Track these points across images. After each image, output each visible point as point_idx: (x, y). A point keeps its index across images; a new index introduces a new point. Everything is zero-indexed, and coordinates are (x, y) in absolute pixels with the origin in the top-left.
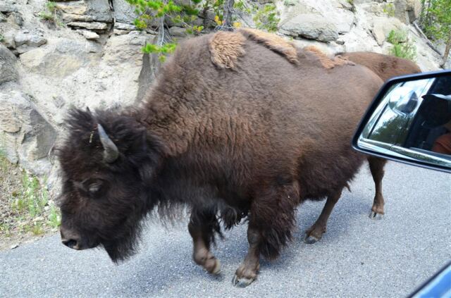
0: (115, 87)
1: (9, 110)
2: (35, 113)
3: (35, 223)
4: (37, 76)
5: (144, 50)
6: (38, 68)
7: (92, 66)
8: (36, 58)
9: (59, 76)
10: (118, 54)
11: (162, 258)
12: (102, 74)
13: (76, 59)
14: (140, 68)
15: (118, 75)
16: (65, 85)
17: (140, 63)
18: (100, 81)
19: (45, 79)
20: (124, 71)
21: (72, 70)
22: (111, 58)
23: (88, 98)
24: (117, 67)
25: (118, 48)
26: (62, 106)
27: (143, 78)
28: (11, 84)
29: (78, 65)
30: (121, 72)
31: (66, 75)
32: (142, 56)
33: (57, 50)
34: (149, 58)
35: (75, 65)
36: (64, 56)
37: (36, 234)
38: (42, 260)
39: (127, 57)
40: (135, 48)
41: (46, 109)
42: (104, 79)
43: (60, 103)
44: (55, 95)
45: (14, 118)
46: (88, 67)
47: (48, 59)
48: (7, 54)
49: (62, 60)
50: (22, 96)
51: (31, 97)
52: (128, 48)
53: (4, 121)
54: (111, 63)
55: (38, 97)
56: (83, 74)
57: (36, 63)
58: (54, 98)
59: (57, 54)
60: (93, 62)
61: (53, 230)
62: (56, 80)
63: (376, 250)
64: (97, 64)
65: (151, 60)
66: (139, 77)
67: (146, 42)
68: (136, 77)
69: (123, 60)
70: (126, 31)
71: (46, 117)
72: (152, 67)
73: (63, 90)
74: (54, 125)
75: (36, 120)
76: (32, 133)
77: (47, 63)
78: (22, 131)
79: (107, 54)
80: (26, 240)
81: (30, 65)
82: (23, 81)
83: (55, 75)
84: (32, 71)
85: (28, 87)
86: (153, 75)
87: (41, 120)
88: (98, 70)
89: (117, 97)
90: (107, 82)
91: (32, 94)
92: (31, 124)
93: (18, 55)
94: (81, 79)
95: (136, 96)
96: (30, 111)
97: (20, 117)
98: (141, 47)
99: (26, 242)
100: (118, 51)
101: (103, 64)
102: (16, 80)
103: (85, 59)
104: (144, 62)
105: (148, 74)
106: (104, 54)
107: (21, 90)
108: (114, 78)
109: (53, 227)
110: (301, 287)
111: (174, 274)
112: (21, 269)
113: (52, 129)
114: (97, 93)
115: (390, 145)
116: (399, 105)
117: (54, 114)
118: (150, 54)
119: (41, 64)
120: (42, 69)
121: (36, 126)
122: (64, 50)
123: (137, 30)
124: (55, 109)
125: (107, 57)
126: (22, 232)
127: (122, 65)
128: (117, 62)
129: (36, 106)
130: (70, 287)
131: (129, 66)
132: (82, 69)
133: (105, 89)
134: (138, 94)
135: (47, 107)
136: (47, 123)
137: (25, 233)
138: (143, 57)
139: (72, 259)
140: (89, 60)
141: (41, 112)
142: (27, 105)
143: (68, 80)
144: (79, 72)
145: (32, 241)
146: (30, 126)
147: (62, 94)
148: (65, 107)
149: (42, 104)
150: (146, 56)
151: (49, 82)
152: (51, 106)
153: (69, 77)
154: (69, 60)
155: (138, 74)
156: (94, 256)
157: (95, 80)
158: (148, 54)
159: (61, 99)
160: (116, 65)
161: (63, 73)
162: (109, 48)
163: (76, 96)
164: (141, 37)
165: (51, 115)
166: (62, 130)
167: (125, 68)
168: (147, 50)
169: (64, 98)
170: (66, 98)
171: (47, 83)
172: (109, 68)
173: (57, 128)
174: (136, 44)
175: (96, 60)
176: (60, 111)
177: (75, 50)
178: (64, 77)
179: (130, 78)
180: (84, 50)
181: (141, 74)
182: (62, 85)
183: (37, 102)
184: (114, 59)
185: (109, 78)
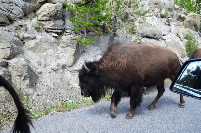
0: (64, 57)
1: (19, 66)
2: (29, 68)
4: (31, 52)
5: (77, 42)
6: (32, 48)
7: (54, 48)
8: (31, 44)
9: (40, 52)
10: (66, 43)
12: (58, 52)
13: (48, 45)
14: (75, 49)
16: (43, 56)
17: (75, 47)
18: (57, 55)
19: (34, 53)
20: (68, 51)
21: (46, 50)
22: (62, 45)
23: (52, 62)
24: (65, 49)
25: (66, 41)
26: (41, 65)
27: (76, 54)
28: (20, 55)
29: (49, 47)
30: (67, 51)
31: (44, 52)
32: (76, 44)
33: (40, 41)
34: (79, 45)
35: (47, 47)
36: (43, 43)
39: (69, 45)
40: (73, 41)
41: (34, 66)
42: (59, 54)
43: (40, 64)
44: (38, 60)
45: (20, 70)
46: (53, 49)
47: (36, 44)
48: (20, 42)
49: (42, 45)
50: (25, 60)
51: (28, 61)
52: (70, 41)
53: (16, 71)
54: (62, 47)
55: (31, 61)
56: (50, 51)
57: (31, 46)
58: (38, 61)
59: (40, 43)
60: (55, 46)
62: (39, 54)
64: (56, 47)
65: (80, 46)
66: (75, 53)
67: (78, 39)
68: (73, 53)
69: (68, 46)
70: (70, 34)
71: (34, 70)
72: (80, 49)
73: (42, 58)
74: (37, 73)
75: (30, 71)
76: (27, 76)
77: (35, 46)
78: (23, 75)
79: (61, 43)
81: (29, 47)
82: (25, 54)
84: (29, 50)
85: (27, 56)
86: (81, 52)
87: (32, 71)
88: (57, 50)
89: (65, 62)
90: (61, 55)
91: (29, 59)
92: (27, 72)
93: (24, 43)
94: (49, 54)
95: (73, 61)
96: (27, 67)
97: (23, 69)
98: (76, 41)
100: (66, 42)
101: (59, 48)
102: (23, 53)
103: (51, 45)
104: (77, 47)
105: (78, 52)
107: (24, 58)
108: (64, 54)
109: (34, 119)
113: (36, 75)
114: (56, 60)
116: (191, 71)
117: (37, 69)
118: (80, 44)
119: (33, 47)
120: (33, 49)
121: (29, 74)
122: (43, 41)
123: (74, 33)
124: (38, 66)
125: (61, 44)
127: (67, 48)
128: (65, 47)
129: (30, 65)
132: (50, 49)
133: (60, 58)
134: (74, 61)
135: (34, 65)
136: (34, 72)
140: (53, 45)
141: (32, 67)
142: (26, 64)
143: (44, 54)
144: (49, 50)
147: (41, 60)
148: (42, 65)
149: (33, 64)
150: (78, 45)
151: (36, 55)
152: (36, 65)
153: (45, 53)
154: (45, 45)
155: (74, 52)
157: (55, 54)
158: (79, 44)
159: (40, 62)
160: (65, 48)
161: (42, 51)
162: (62, 41)
163: (47, 61)
164: (76, 36)
165: (36, 69)
166: (40, 76)
167: (69, 49)
168: (78, 42)
169: (42, 62)
170: (43, 62)
171: (35, 55)
172: (62, 49)
173: (38, 75)
174: (74, 39)
175: (56, 45)
176: (40, 67)
177: (47, 41)
178: (42, 53)
179: (70, 54)
180: (51, 41)
181: (75, 52)
182: (41, 56)
183: (30, 63)
184: (64, 45)
185: (62, 53)
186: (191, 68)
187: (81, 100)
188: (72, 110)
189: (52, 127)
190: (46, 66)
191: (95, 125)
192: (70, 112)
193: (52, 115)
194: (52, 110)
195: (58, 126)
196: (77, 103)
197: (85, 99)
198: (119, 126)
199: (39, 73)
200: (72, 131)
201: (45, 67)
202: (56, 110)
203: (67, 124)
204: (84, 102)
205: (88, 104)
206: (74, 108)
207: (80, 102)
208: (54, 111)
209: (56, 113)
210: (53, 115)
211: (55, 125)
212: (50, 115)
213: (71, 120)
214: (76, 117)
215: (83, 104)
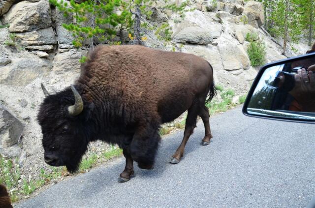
2: (6, 113)
3: (12, 193)
4: (6, 86)
5: (81, 62)
6: (6, 80)
7: (45, 76)
8: (4, 73)
9: (22, 84)
10: (63, 66)
12: (52, 81)
13: (33, 71)
15: (64, 80)
16: (27, 91)
17: (79, 71)
18: (51, 86)
19: (11, 88)
20: (68, 78)
21: (31, 80)
22: (58, 69)
24: (63, 75)
25: (63, 62)
26: (26, 105)
29: (35, 76)
30: (66, 78)
31: (27, 83)
32: (80, 65)
33: (19, 67)
35: (33, 76)
36: (24, 70)
37: (14, 201)
39: (69, 67)
40: (74, 61)
41: (14, 109)
42: (54, 84)
43: (24, 104)
44: (20, 99)
46: (42, 77)
47: (13, 73)
49: (24, 73)
51: (3, 101)
52: (70, 61)
54: (58, 73)
55: (8, 101)
56: (39, 82)
57: (4, 77)
58: (20, 101)
59: (19, 69)
60: (45, 73)
61: (26, 197)
62: (20, 88)
63: (259, 184)
67: (82, 56)
69: (67, 70)
70: (67, 49)
71: (15, 115)
73: (26, 94)
74: (21, 120)
75: (8, 117)
76: (5, 127)
77: (12, 77)
79: (55, 67)
83: (19, 84)
84: (2, 83)
87: (11, 117)
88: (50, 79)
90: (57, 86)
91: (3, 99)
94: (38, 86)
96: (2, 111)
98: (79, 60)
100: (63, 64)
101: (52, 74)
103: (39, 71)
106: (53, 67)
108: (61, 83)
109: (26, 195)
113: (19, 123)
115: (261, 110)
117: (20, 112)
119: (8, 77)
120: (9, 80)
121: (7, 122)
122: (24, 66)
123: (75, 48)
124: (21, 108)
125: (55, 69)
127: (66, 73)
128: (62, 72)
129: (6, 108)
131: (71, 73)
132: (38, 79)
133: (56, 91)
136: (15, 119)
140: (42, 72)
141: (11, 111)
144: (36, 80)
146: (4, 122)
147: (25, 98)
148: (28, 106)
149: (11, 105)
151: (15, 90)
152: (18, 107)
153: (29, 85)
154: (28, 73)
157: (48, 86)
159: (24, 101)
160: (62, 73)
161: (24, 83)
162: (56, 62)
163: (35, 98)
164: (79, 53)
165: (18, 113)
166: (27, 123)
167: (69, 75)
168: (83, 61)
169: (27, 100)
170: (28, 100)
171: (13, 91)
172: (56, 75)
173: (23, 122)
174: (75, 58)
175: (48, 71)
176: (25, 110)
177: (32, 66)
178: (26, 85)
180: (38, 65)
182: (25, 91)
183: (7, 104)
184: (60, 70)
185: (58, 83)
186: (269, 77)
187: (100, 153)
188: (87, 170)
189: (59, 203)
190: (35, 106)
191: (128, 188)
192: (85, 175)
193: (56, 183)
194: (55, 175)
195: (69, 199)
196: (94, 158)
197: (107, 151)
198: (166, 184)
199: (25, 119)
200: (92, 203)
201: (33, 108)
202: (61, 175)
203: (84, 194)
204: (105, 156)
205: (112, 157)
206: (91, 167)
207: (98, 157)
208: (59, 177)
209: (62, 179)
210: (58, 184)
211: (63, 198)
212: (54, 184)
213: (89, 186)
214: (96, 181)
215: (103, 159)
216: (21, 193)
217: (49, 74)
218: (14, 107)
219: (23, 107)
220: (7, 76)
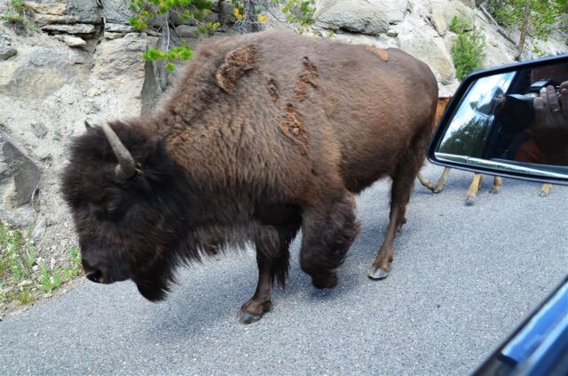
0: (112, 107)
2: (9, 147)
3: (21, 288)
4: (7, 99)
5: (146, 57)
6: (7, 87)
7: (79, 82)
8: (4, 74)
9: (37, 96)
10: (112, 64)
11: (190, 319)
12: (93, 91)
13: (57, 73)
14: (143, 80)
15: (115, 91)
16: (46, 108)
17: (142, 74)
18: (91, 100)
19: (18, 102)
20: (121, 86)
21: (52, 89)
22: (103, 69)
24: (113, 81)
25: (112, 57)
26: (45, 135)
27: (146, 93)
29: (61, 81)
30: (118, 87)
31: (47, 95)
32: (143, 65)
33: (31, 63)
34: (152, 67)
35: (56, 81)
36: (41, 70)
37: (25, 302)
38: (35, 334)
39: (124, 67)
40: (133, 55)
41: (23, 141)
42: (96, 98)
44: (34, 122)
46: (73, 84)
47: (20, 75)
49: (40, 75)
51: (2, 126)
52: (125, 56)
54: (103, 77)
55: (12, 126)
56: (68, 92)
57: (5, 82)
58: (33, 126)
59: (32, 67)
60: (80, 76)
61: (46, 295)
62: (33, 102)
63: (454, 289)
65: (155, 69)
66: (142, 92)
67: (147, 47)
68: (138, 93)
69: (120, 72)
70: (121, 34)
71: (25, 152)
72: (157, 79)
73: (44, 114)
74: (36, 161)
75: (12, 155)
76: (7, 173)
77: (19, 81)
79: (97, 65)
80: (12, 311)
83: (31, 95)
86: (159, 88)
87: (19, 155)
88: (88, 87)
90: (101, 101)
91: (3, 122)
92: (5, 161)
94: (66, 99)
96: (2, 144)
98: (141, 54)
99: (12, 314)
100: (112, 61)
101: (93, 79)
103: (69, 73)
104: (146, 72)
105: (153, 87)
106: (93, 65)
108: (109, 96)
109: (46, 292)
110: (366, 341)
111: (207, 338)
112: (9, 349)
113: (33, 166)
114: (89, 116)
117: (35, 147)
118: (154, 62)
119: (11, 82)
120: (12, 88)
121: (12, 164)
122: (40, 62)
123: (135, 31)
124: (36, 139)
125: (98, 69)
126: (4, 301)
127: (119, 78)
128: (111, 75)
129: (9, 138)
130: (76, 366)
131: (128, 78)
132: (66, 86)
133: (99, 110)
135: (24, 137)
136: (26, 158)
137: (10, 302)
138: (145, 67)
139: (75, 330)
140: (75, 74)
141: (17, 144)
143: (50, 101)
144: (62, 90)
145: (20, 311)
146: (5, 164)
147: (43, 121)
148: (48, 136)
149: (18, 134)
150: (149, 65)
151: (24, 106)
152: (30, 136)
153: (51, 97)
154: (49, 76)
155: (141, 89)
156: (103, 324)
157: (84, 100)
158: (151, 62)
159: (42, 126)
160: (110, 78)
161: (41, 93)
162: (100, 57)
163: (62, 121)
164: (141, 41)
165: (30, 148)
166: (47, 167)
167: (123, 81)
168: (149, 57)
169: (46, 125)
170: (48, 124)
171: (21, 107)
172: (102, 82)
173: (40, 165)
174: (135, 51)
175: (84, 73)
176: (42, 142)
177: (55, 62)
178: (44, 98)
179: (130, 94)
180: (67, 62)
181: (144, 87)
182: (42, 108)
183: (10, 132)
184: (107, 71)
185: (103, 95)
189: (103, 308)
190: (61, 136)
195: (121, 301)
199: (44, 160)
201: (58, 139)
211: (110, 300)
216: (38, 289)
217: (86, 79)
218: (22, 137)
219: (39, 137)
220: (9, 80)
